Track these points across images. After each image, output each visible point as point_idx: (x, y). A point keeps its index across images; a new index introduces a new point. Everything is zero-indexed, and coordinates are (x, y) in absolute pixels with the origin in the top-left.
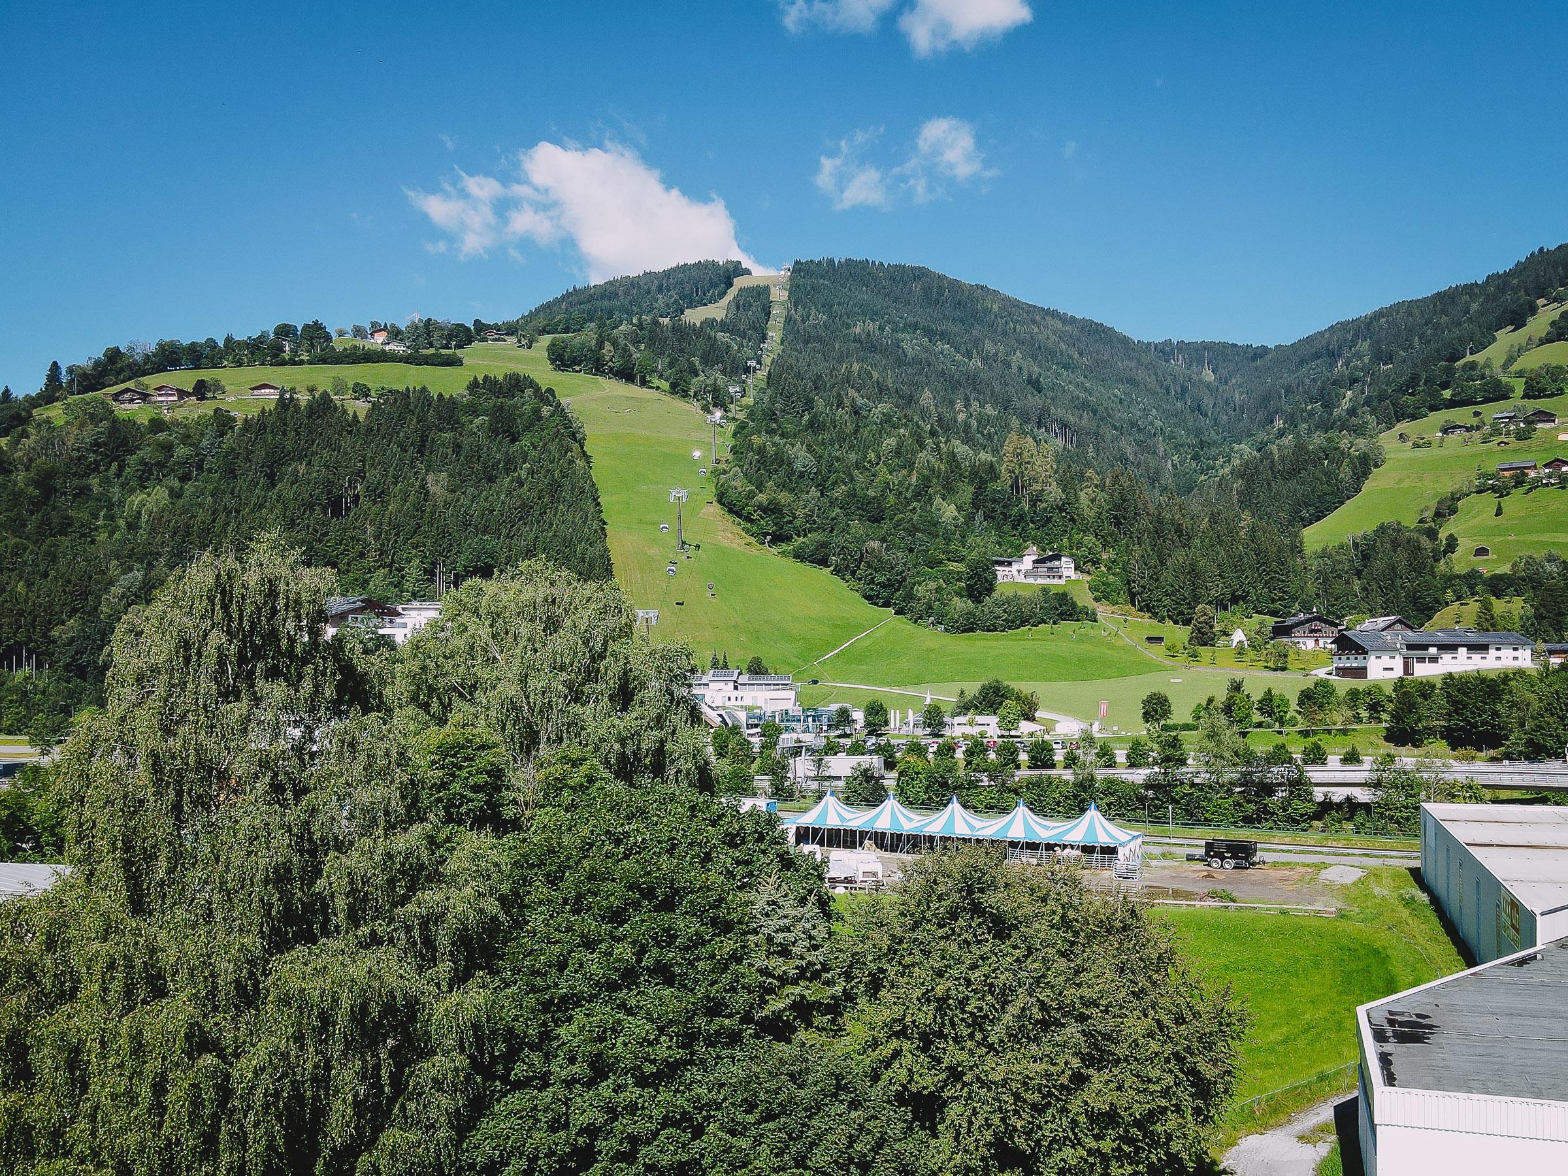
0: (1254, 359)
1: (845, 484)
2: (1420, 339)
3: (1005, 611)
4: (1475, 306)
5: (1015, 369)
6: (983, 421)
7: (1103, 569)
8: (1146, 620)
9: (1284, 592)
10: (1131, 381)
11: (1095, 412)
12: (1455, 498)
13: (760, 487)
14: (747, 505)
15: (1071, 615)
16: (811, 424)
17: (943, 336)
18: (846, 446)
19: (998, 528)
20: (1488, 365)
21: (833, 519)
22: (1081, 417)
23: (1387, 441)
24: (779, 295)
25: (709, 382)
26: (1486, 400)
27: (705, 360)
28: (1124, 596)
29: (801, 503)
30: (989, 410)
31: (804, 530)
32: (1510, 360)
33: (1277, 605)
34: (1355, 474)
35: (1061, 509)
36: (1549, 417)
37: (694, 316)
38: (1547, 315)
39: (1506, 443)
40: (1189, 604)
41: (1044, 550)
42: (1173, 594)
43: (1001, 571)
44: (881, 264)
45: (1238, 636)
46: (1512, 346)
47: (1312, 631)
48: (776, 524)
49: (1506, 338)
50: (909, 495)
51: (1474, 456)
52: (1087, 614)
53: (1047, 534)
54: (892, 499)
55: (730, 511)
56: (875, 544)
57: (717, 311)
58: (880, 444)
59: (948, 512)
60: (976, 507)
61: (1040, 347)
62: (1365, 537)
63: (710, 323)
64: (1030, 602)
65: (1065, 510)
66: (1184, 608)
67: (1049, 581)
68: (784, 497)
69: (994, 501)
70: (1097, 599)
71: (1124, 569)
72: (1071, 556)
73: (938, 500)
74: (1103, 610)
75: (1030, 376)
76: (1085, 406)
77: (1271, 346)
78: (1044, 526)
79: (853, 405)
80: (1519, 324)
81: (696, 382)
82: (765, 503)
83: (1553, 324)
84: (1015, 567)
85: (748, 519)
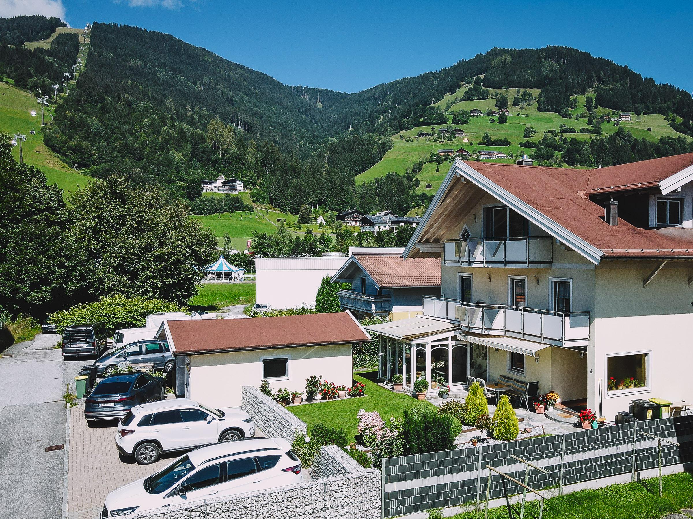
0: (341, 98)
1: (121, 140)
2: (413, 95)
3: (206, 205)
4: (436, 82)
5: (220, 93)
6: (201, 116)
7: (258, 187)
8: (278, 211)
9: (343, 201)
10: (280, 104)
11: (261, 118)
12: (421, 164)
13: (71, 138)
14: (63, 147)
15: (240, 208)
16: (102, 108)
17: (181, 72)
18: (122, 121)
19: (205, 166)
20: (439, 108)
21: (114, 157)
22: (254, 119)
23: (395, 139)
24: (84, 40)
25: (39, 81)
26: (438, 124)
27: (37, 70)
28: (267, 200)
29: (95, 148)
30: (204, 111)
31: (97, 162)
32: (448, 107)
33: (340, 207)
34: (379, 151)
35: (237, 158)
36: (461, 132)
37: (31, 46)
38: (464, 88)
39: (444, 142)
40: (298, 204)
41: (228, 178)
42: (291, 200)
43: (205, 187)
44: (145, 30)
45: (321, 219)
46: (449, 101)
47: (354, 218)
48: (80, 158)
49: (448, 97)
50: (157, 148)
51: (430, 146)
52: (249, 208)
53: (230, 170)
54: (148, 150)
55: (53, 150)
56: (137, 170)
57: (45, 44)
58: (141, 122)
59: (179, 156)
60: (193, 155)
61: (233, 83)
62: (382, 179)
63: (40, 50)
64: (221, 201)
65: (239, 159)
66: (296, 206)
67: (230, 192)
68: (85, 144)
69: (203, 153)
70: (254, 201)
71: (267, 188)
72: (242, 181)
73: (173, 150)
74: (256, 207)
75: (228, 97)
76: (256, 114)
77: (349, 93)
78: (228, 166)
79: (127, 100)
80: (453, 92)
81: (31, 81)
82: (74, 146)
83: (465, 92)
84: (213, 185)
85: (64, 154)
